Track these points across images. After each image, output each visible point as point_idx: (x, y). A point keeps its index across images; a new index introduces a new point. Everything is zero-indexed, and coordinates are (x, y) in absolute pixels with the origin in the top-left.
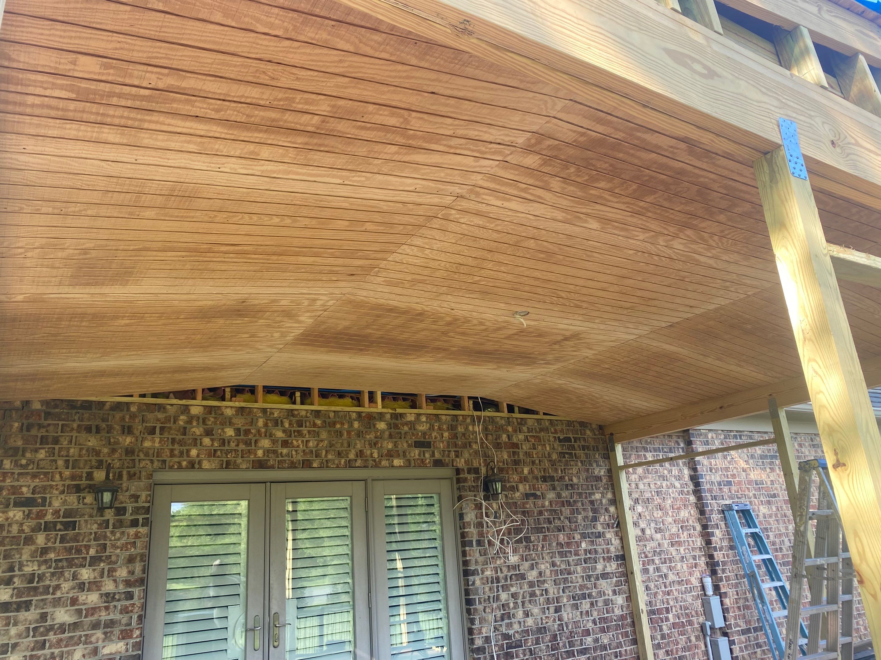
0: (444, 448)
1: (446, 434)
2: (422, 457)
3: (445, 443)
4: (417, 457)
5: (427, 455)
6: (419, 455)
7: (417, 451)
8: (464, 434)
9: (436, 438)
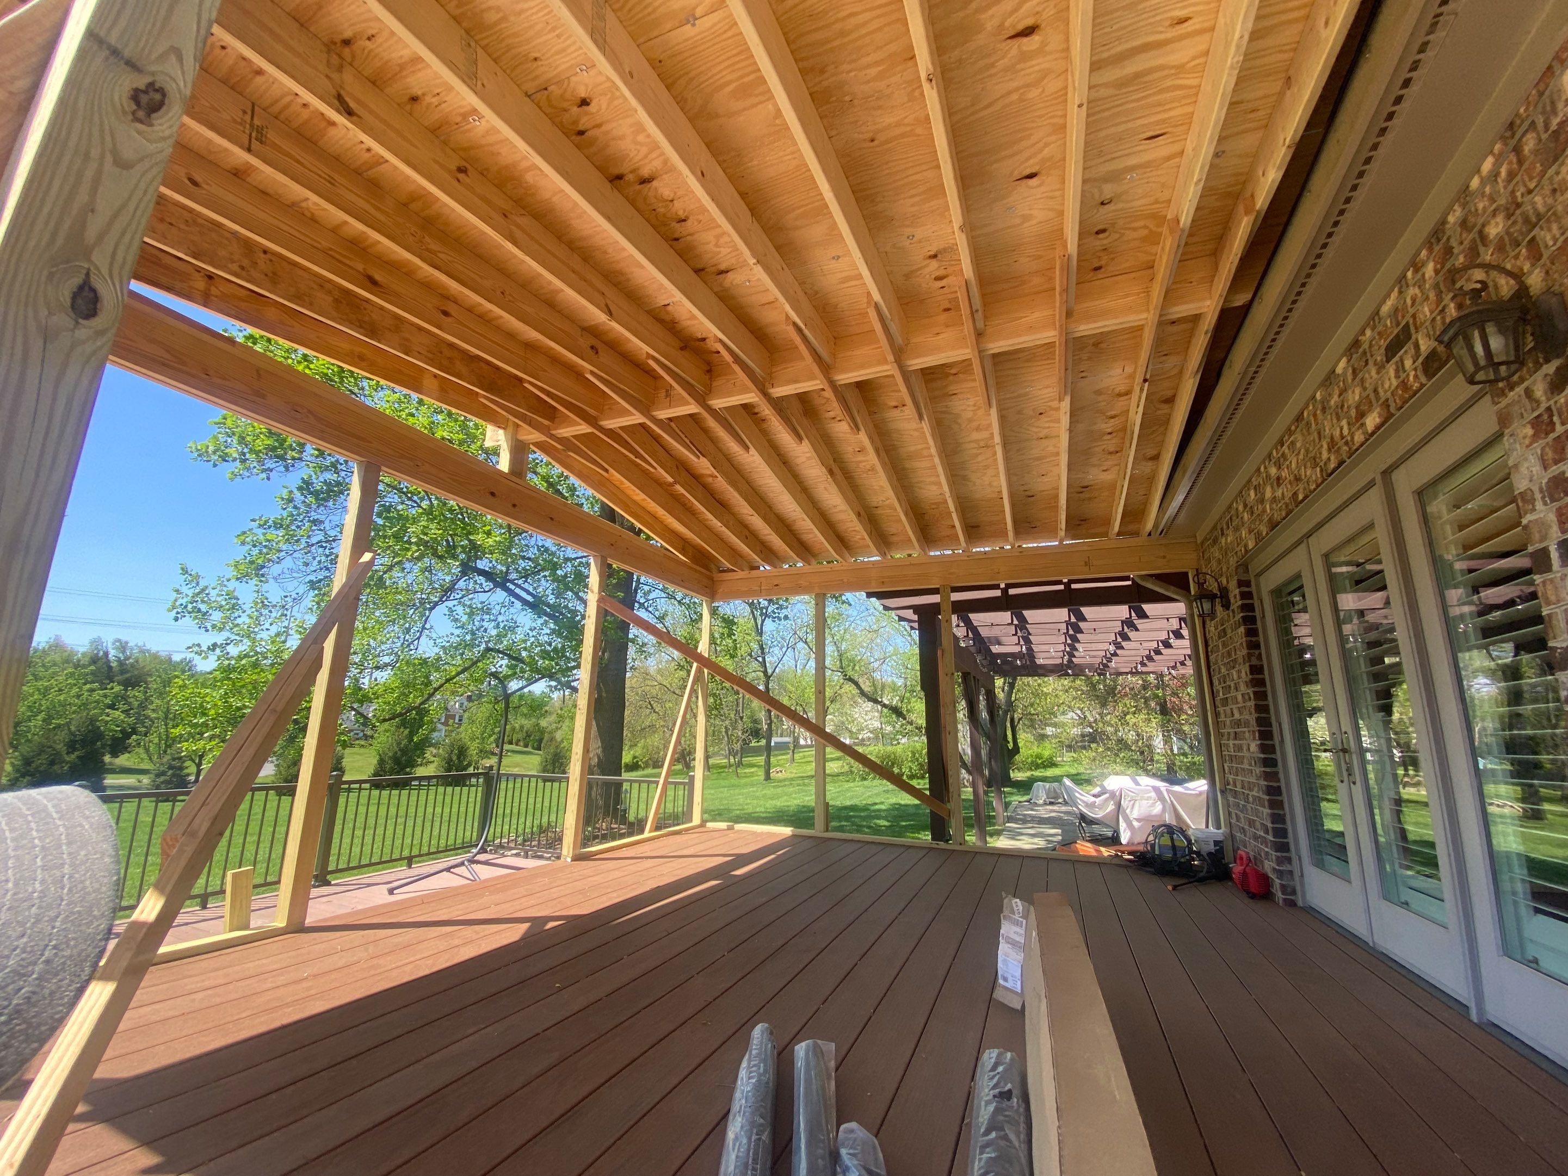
0: (1432, 312)
1: (1429, 269)
2: (1403, 376)
3: (1432, 295)
4: (1395, 383)
5: (1408, 363)
6: (1397, 377)
7: (1391, 369)
8: (1464, 224)
9: (1414, 301)
